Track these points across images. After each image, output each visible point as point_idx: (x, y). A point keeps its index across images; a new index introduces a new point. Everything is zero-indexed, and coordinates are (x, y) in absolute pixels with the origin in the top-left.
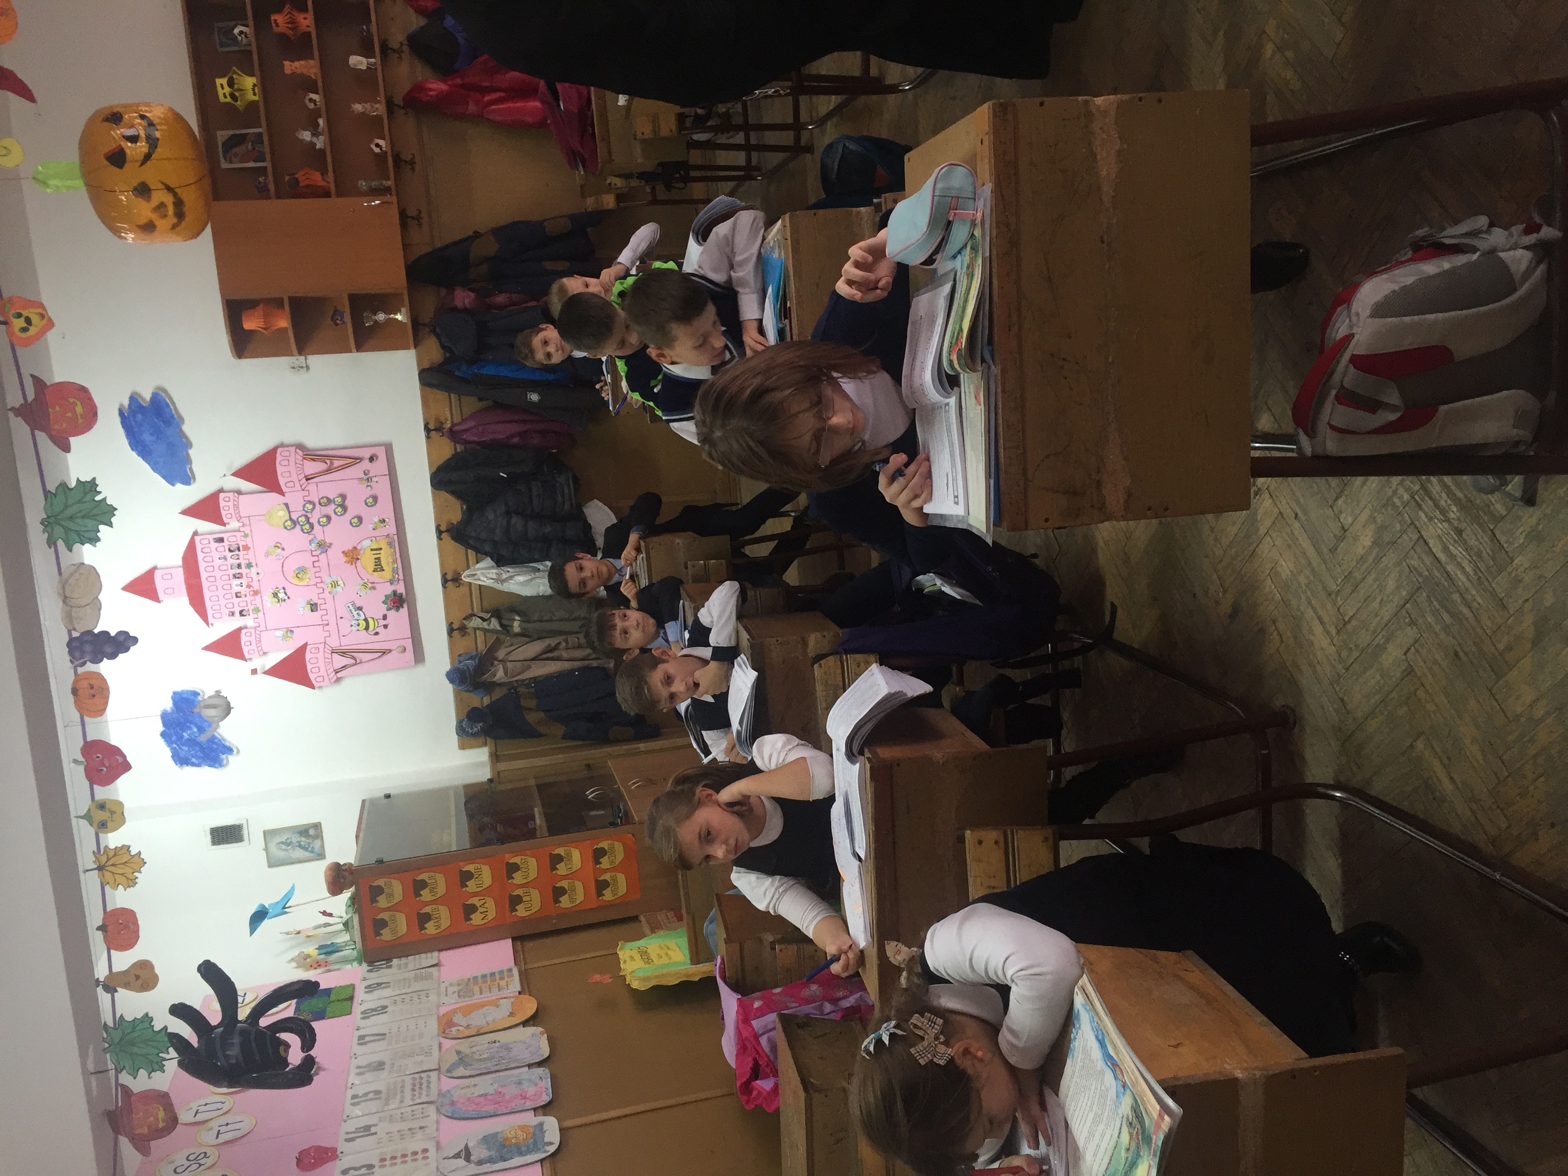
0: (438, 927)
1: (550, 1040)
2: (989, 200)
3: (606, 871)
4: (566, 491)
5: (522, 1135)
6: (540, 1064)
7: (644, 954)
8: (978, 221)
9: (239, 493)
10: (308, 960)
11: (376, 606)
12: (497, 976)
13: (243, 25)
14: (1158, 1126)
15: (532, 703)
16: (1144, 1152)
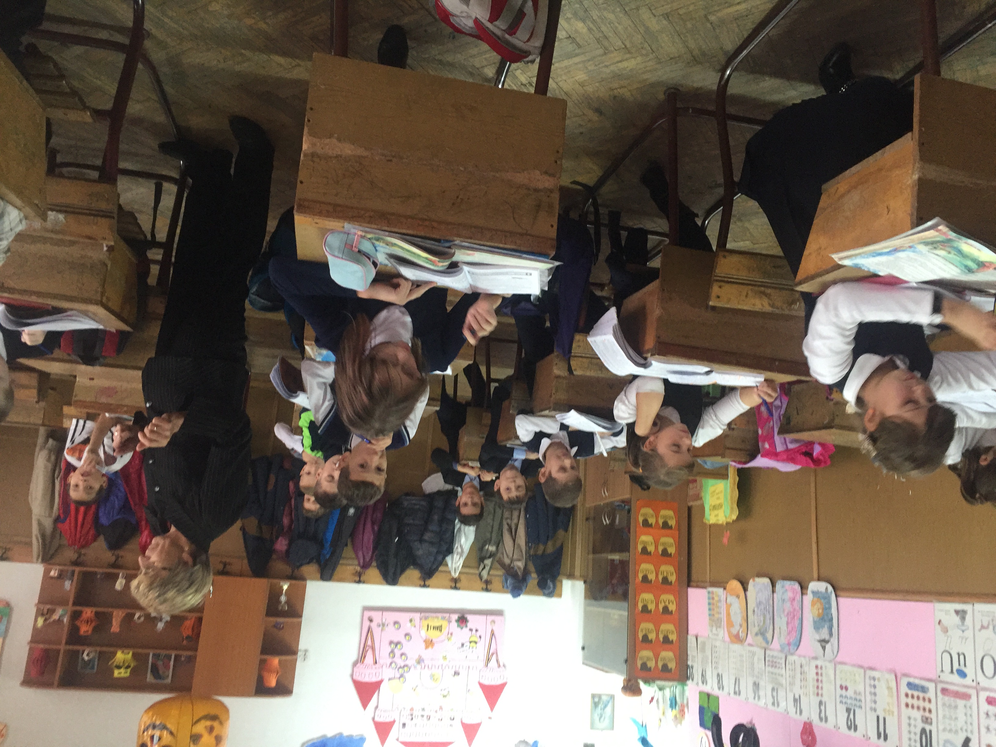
0: (673, 632)
1: (760, 575)
2: (354, 226)
3: (657, 521)
4: (414, 502)
5: (818, 605)
6: (773, 585)
7: (715, 508)
8: (363, 234)
9: (377, 707)
10: (678, 716)
11: (463, 634)
12: (711, 601)
13: (83, 654)
14: (944, 234)
15: (541, 547)
16: (955, 244)
